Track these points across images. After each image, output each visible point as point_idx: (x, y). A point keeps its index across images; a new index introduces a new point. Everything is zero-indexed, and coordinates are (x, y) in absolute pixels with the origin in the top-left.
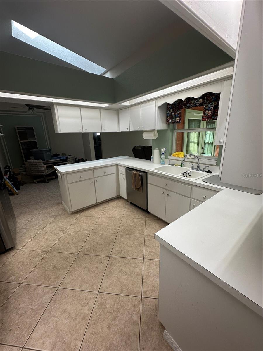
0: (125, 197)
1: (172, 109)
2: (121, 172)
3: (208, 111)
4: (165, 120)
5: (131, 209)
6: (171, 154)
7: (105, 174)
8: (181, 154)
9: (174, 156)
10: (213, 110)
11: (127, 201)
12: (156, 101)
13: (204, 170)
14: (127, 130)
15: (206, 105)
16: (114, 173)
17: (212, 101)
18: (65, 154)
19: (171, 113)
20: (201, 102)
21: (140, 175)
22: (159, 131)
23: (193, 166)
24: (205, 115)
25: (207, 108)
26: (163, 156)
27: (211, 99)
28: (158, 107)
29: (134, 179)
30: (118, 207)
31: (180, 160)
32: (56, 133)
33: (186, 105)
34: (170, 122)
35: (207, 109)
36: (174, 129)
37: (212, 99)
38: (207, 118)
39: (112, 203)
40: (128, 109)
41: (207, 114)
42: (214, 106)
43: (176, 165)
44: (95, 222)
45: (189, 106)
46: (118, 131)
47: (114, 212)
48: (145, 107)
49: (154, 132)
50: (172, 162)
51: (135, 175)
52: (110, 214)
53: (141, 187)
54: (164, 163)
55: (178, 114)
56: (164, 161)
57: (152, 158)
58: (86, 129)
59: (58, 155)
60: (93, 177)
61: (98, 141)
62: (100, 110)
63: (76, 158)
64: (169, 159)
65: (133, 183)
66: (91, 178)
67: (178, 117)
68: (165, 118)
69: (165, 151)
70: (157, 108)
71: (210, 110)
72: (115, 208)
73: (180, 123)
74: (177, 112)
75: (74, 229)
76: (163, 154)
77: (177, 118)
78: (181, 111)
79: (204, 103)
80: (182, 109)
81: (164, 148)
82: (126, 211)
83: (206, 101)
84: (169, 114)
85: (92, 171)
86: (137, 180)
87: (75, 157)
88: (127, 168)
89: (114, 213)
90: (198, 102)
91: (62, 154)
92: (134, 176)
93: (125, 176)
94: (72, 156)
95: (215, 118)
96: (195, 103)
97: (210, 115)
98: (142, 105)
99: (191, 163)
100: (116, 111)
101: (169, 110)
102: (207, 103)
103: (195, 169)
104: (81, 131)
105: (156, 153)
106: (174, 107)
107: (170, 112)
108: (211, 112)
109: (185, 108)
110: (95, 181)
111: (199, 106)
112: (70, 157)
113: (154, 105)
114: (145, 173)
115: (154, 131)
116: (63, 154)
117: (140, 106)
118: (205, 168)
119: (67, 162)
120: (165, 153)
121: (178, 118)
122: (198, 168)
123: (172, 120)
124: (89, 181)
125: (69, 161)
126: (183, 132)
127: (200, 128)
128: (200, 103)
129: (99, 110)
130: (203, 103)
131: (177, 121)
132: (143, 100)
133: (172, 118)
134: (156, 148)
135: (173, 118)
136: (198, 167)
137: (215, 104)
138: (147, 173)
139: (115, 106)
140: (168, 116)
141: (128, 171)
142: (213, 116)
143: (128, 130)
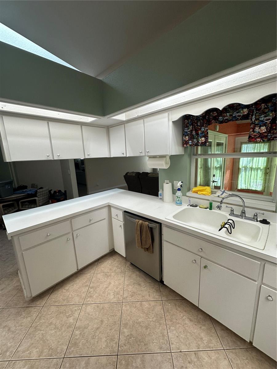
0: (123, 253)
1: (192, 124)
2: (116, 217)
3: (260, 127)
4: (180, 142)
5: (134, 276)
6: (189, 190)
7: (91, 223)
8: (207, 190)
9: (196, 192)
10: (270, 125)
11: (126, 259)
12: (170, 112)
13: (255, 218)
14: (123, 156)
15: (255, 118)
16: (105, 219)
17: (267, 111)
18: (36, 185)
19: (192, 131)
20: (246, 113)
21: (148, 227)
22: (172, 157)
23: (232, 211)
24: (255, 134)
25: (257, 122)
26: (179, 193)
27: (264, 108)
28: (173, 122)
29: (139, 232)
30: (113, 274)
31: (208, 200)
32: (4, 161)
33: (218, 119)
34: (191, 144)
35: (258, 124)
36: (192, 154)
37: (266, 108)
38: (258, 137)
39: (102, 266)
40: (123, 125)
41: (259, 132)
42: (271, 118)
43: (201, 206)
44: (74, 319)
45: (221, 120)
46: (108, 157)
47: (107, 287)
48: (151, 122)
49: (165, 159)
50: (193, 201)
51: (141, 226)
52: (101, 293)
53: (151, 244)
54: (181, 203)
55: (203, 132)
56: (181, 201)
57: (161, 194)
58: (58, 155)
59: (25, 187)
60: (70, 231)
61: (82, 166)
62: (81, 127)
63: (51, 190)
64: (187, 196)
65: (138, 240)
66: (69, 233)
67: (203, 137)
68: (181, 138)
69: (181, 186)
70: (171, 123)
71: (265, 125)
72: (108, 276)
73: (206, 146)
74: (200, 129)
75: (28, 350)
76: (179, 190)
77: (201, 137)
78: (207, 128)
79: (252, 115)
80: (209, 125)
81: (180, 182)
82: (126, 283)
83: (256, 111)
84: (187, 132)
85: (68, 222)
86: (144, 236)
87: (48, 189)
88: (125, 212)
89: (107, 289)
90: (239, 114)
91: (32, 184)
92: (139, 228)
93: (122, 224)
94: (44, 189)
95: (271, 137)
96: (233, 115)
97: (264, 133)
98: (146, 120)
99: (228, 205)
100: (105, 129)
101: (187, 127)
102: (257, 114)
103: (237, 216)
104: (51, 158)
105: (166, 188)
106: (195, 123)
107: (188, 129)
108: (267, 129)
109: (216, 122)
110: (75, 236)
111: (241, 119)
112: (41, 190)
113: (167, 119)
114: (158, 225)
115: (165, 157)
116: (33, 186)
117: (142, 121)
118: (256, 215)
119: (36, 197)
120: (181, 189)
121: (203, 139)
122: (243, 215)
123: (193, 141)
124: (65, 238)
125: (39, 196)
126: (206, 159)
127: (240, 152)
128: (243, 115)
129: (79, 126)
130: (248, 114)
131: (202, 143)
132: (148, 112)
133: (192, 138)
134: (166, 181)
135: (194, 139)
136: (243, 212)
137: (273, 115)
138: (160, 224)
139: (105, 120)
140: (185, 136)
141: (129, 218)
142: (269, 135)
143: (125, 156)
